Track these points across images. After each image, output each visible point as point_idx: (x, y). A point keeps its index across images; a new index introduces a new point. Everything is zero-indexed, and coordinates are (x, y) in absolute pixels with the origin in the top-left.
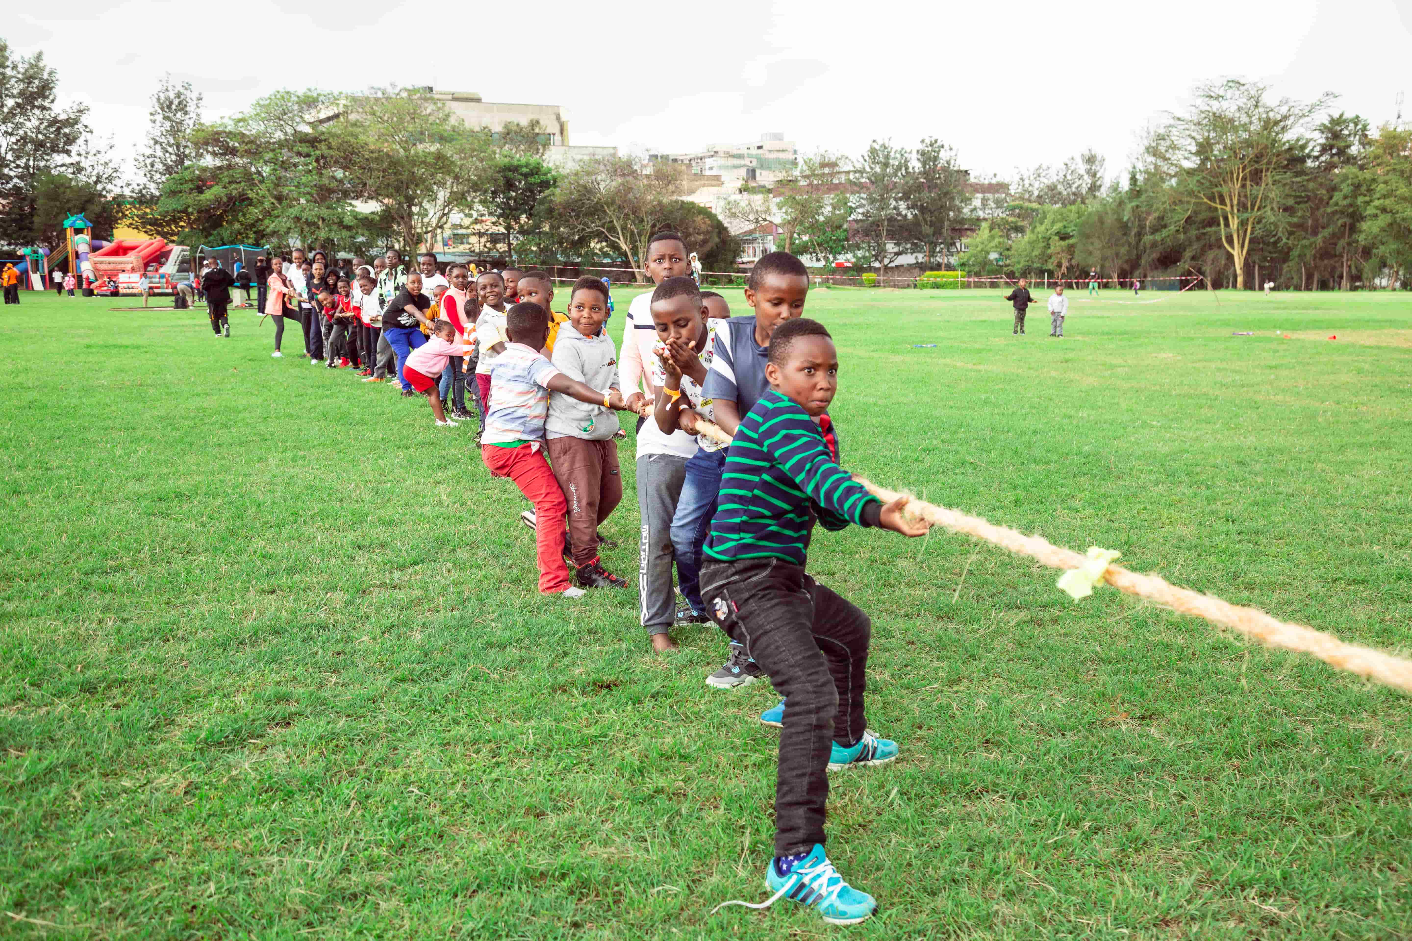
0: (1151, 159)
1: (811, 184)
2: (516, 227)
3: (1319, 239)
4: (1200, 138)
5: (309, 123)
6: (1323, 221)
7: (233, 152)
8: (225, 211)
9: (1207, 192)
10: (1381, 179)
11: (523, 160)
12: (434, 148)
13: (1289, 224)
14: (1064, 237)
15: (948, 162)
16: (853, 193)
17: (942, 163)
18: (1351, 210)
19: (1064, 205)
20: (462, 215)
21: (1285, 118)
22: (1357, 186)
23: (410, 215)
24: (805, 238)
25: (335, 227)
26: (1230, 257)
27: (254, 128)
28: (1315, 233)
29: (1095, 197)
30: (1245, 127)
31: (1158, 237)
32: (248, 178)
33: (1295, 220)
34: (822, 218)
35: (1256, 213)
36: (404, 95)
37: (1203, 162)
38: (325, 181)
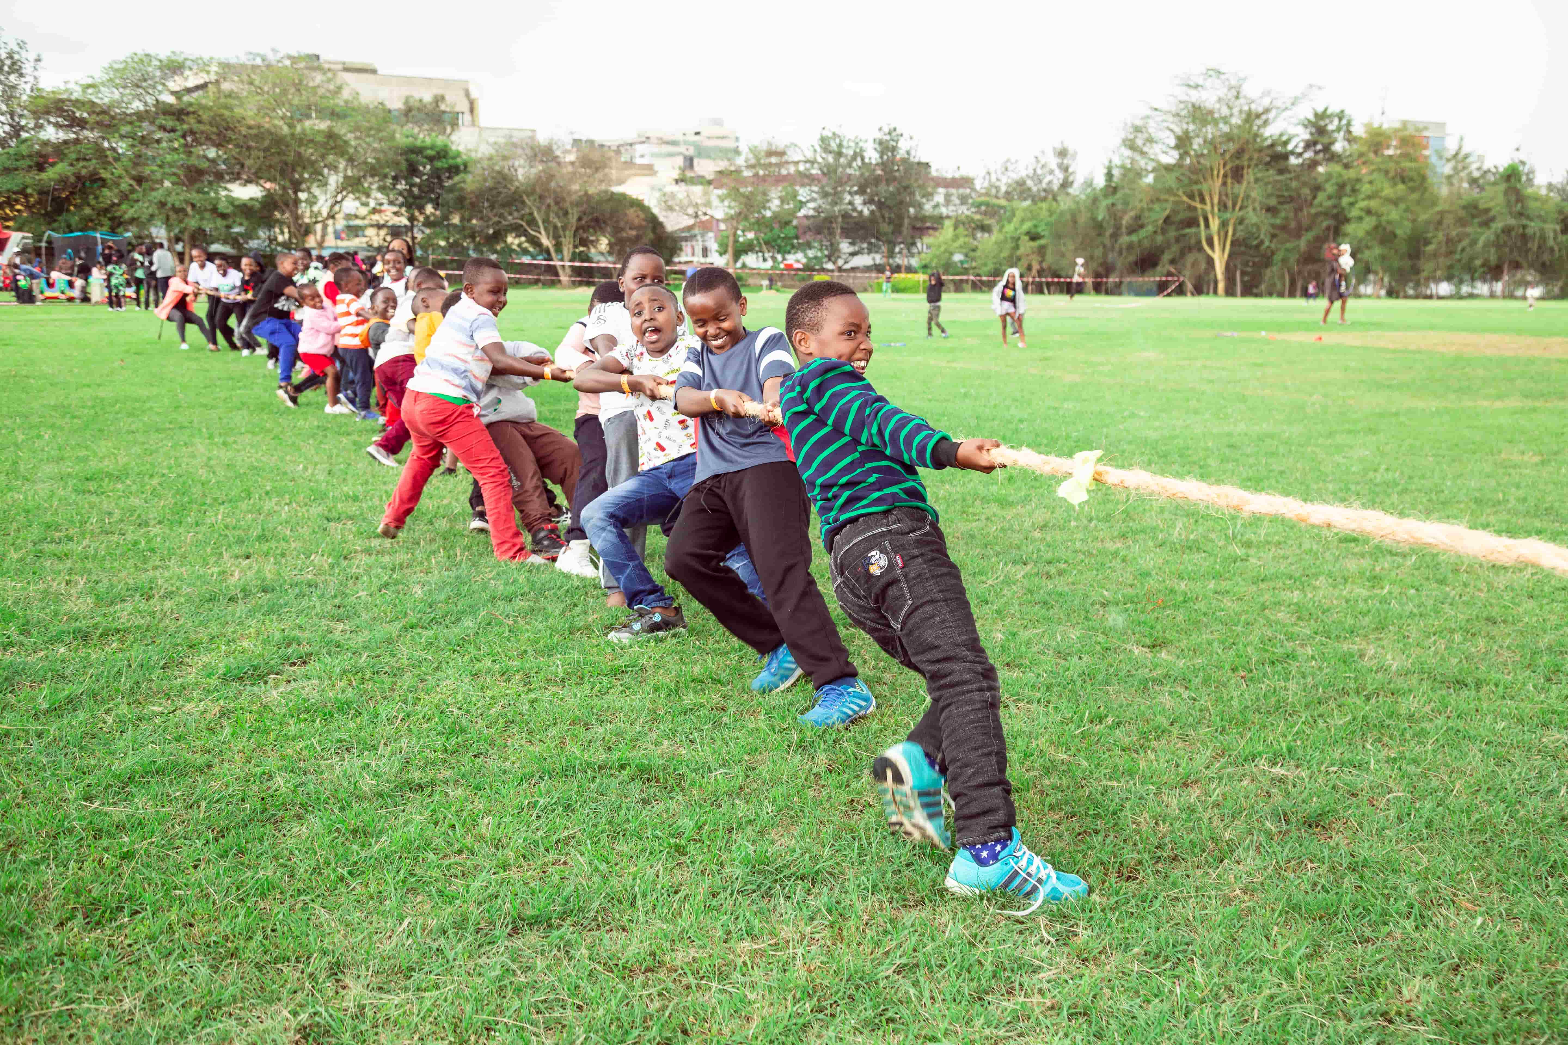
0: (1128, 153)
1: (756, 175)
2: (421, 218)
3: (1303, 244)
4: (1179, 131)
5: (173, 93)
6: (1305, 222)
7: (82, 124)
8: (72, 193)
9: (1188, 190)
10: (1367, 179)
11: (428, 141)
12: (323, 125)
13: (1273, 226)
14: (1034, 237)
15: (908, 153)
16: (803, 185)
17: (901, 154)
18: (1335, 211)
19: (1034, 202)
20: (357, 204)
21: (1267, 111)
22: (1342, 186)
23: (297, 202)
24: (751, 235)
25: (207, 215)
26: (1210, 261)
27: (106, 97)
28: (1298, 236)
29: (1068, 194)
30: (1226, 120)
31: (1134, 238)
32: (100, 153)
33: (1278, 221)
34: (768, 214)
35: (1238, 214)
36: (287, 62)
37: (1181, 157)
38: (193, 161)
